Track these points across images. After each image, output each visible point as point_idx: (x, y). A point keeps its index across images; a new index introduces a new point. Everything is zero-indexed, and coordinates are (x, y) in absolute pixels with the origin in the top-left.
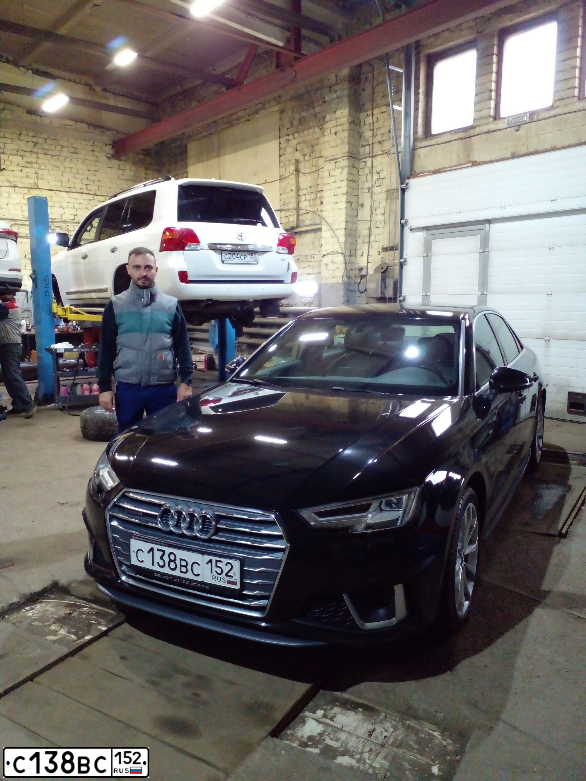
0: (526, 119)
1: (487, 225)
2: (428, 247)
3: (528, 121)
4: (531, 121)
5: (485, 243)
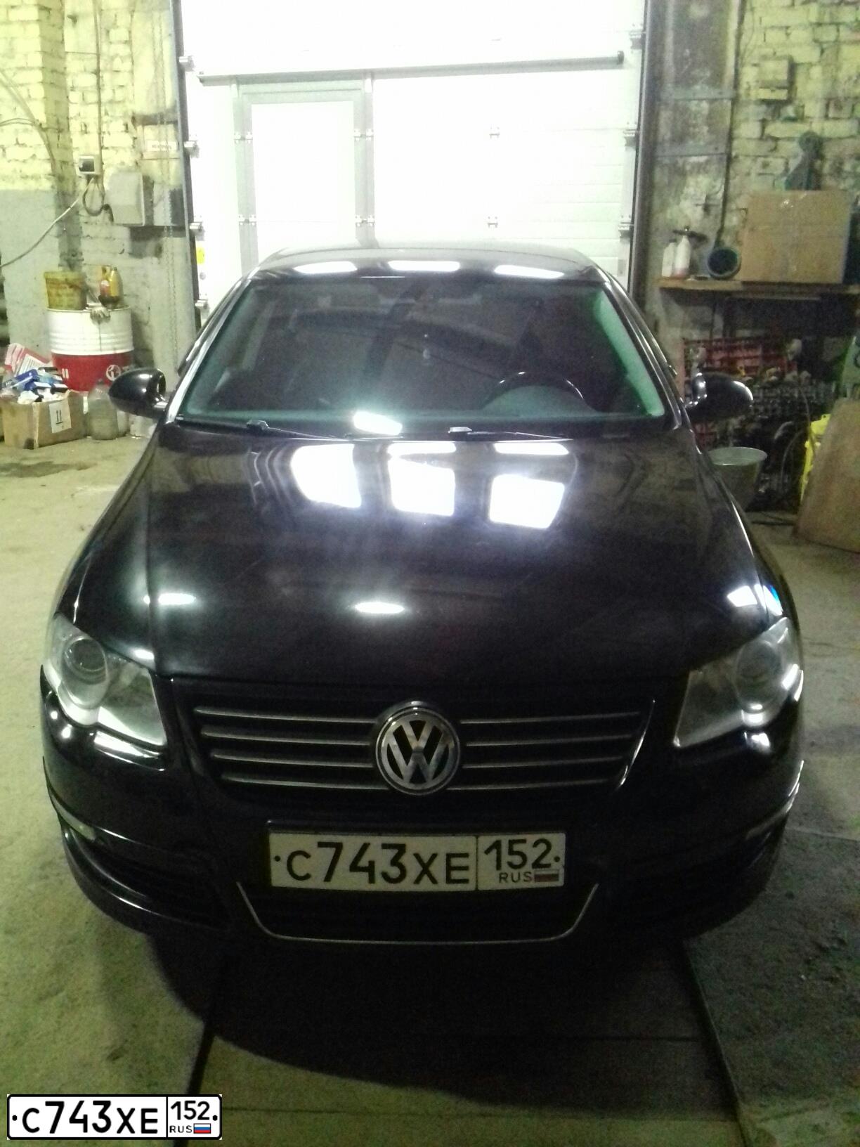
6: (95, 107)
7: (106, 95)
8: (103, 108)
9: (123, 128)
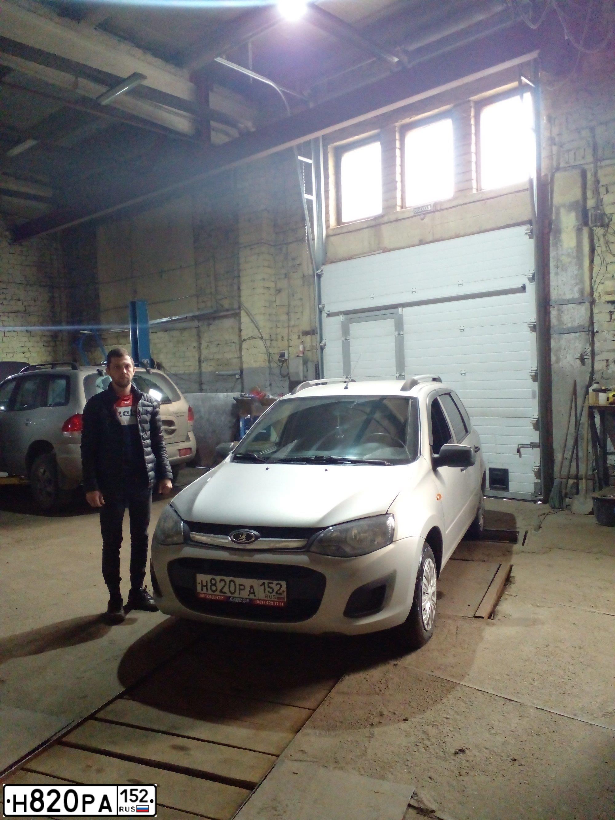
0: (430, 209)
1: (400, 309)
2: (345, 331)
3: (432, 210)
4: (434, 210)
5: (399, 326)
6: (287, 329)
7: (292, 323)
8: (290, 329)
9: (297, 337)
